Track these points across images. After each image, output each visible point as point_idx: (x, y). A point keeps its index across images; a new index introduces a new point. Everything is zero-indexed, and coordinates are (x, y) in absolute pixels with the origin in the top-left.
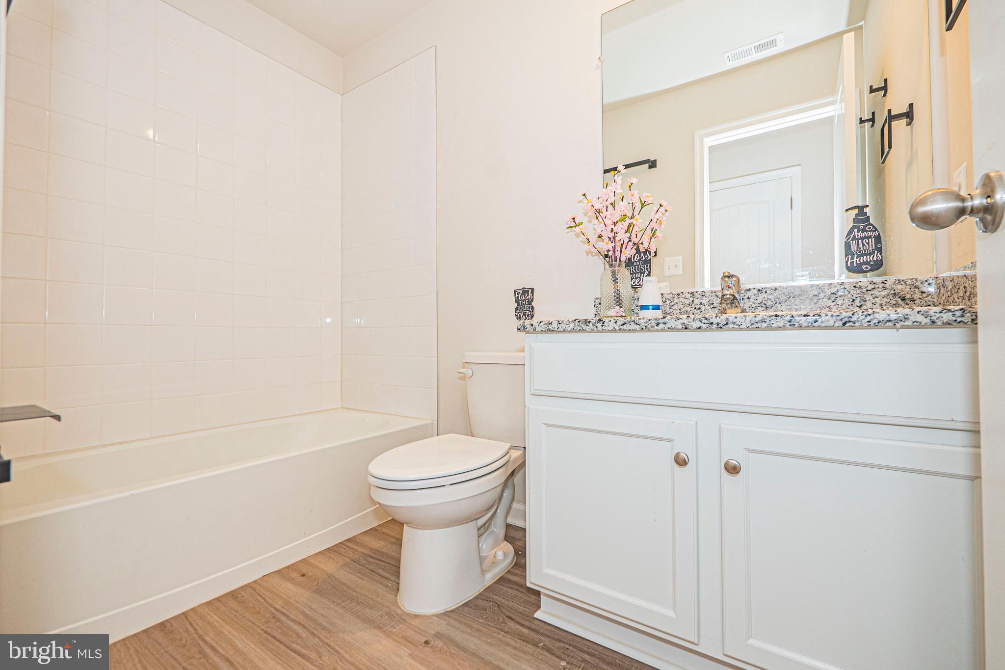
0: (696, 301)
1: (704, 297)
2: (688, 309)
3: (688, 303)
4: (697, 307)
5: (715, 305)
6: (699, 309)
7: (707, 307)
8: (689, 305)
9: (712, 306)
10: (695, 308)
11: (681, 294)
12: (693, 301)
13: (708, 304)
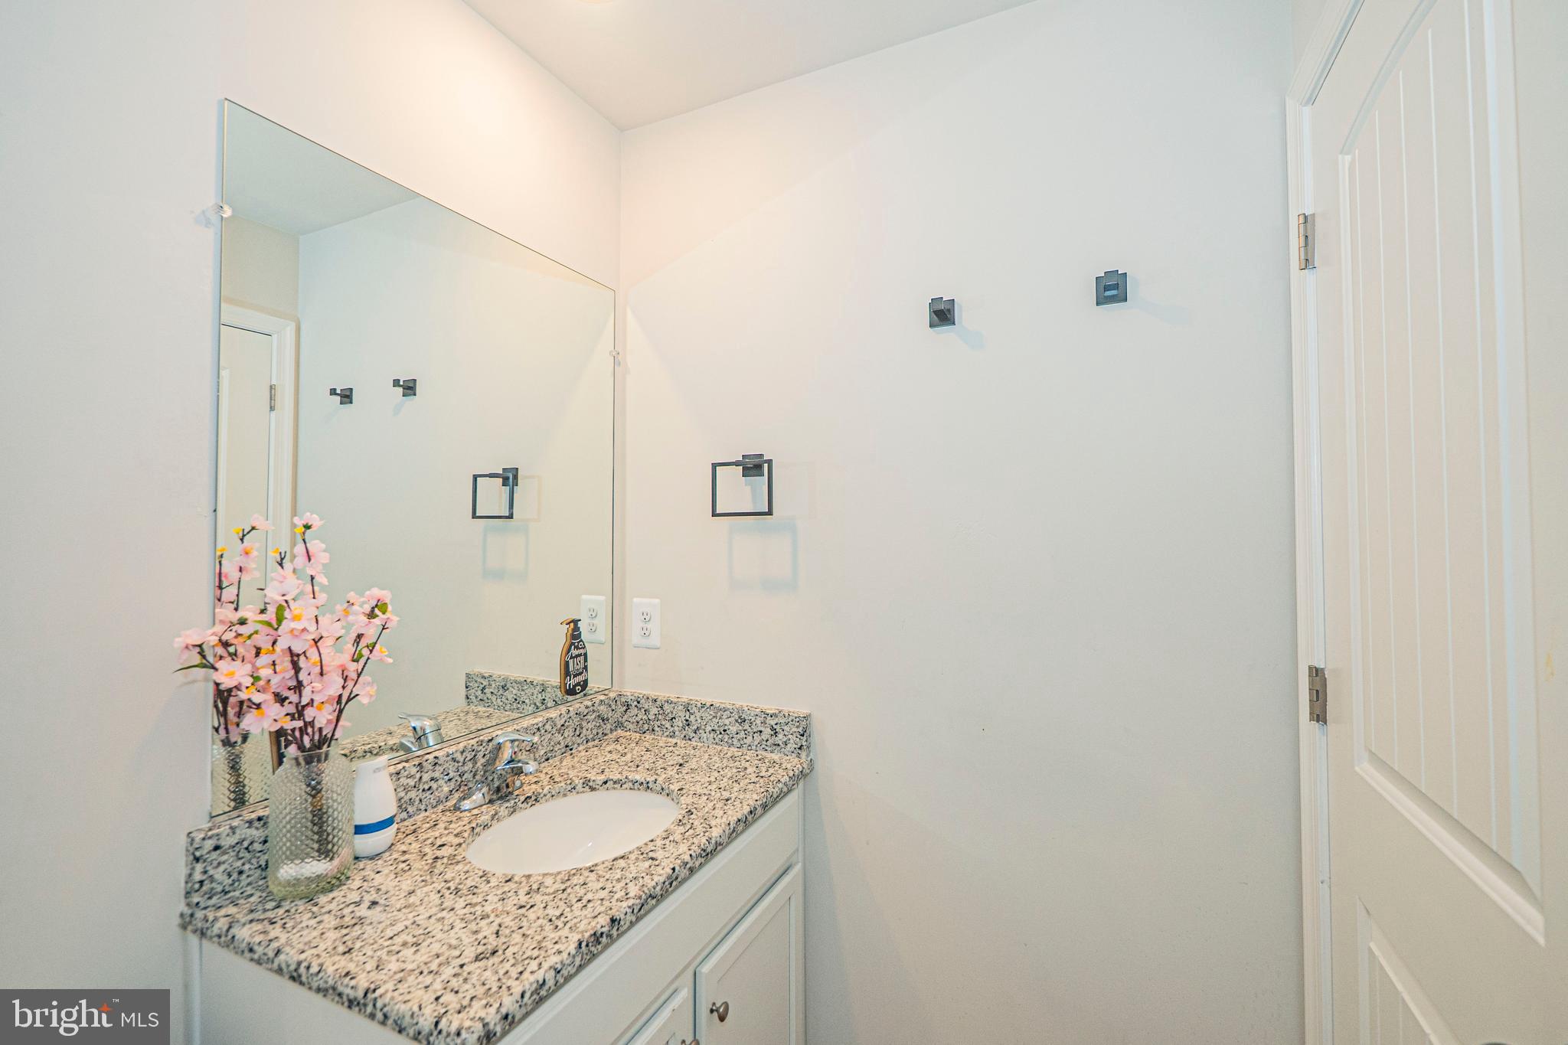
0: (426, 777)
1: (437, 767)
2: (413, 794)
3: (413, 784)
4: (427, 787)
5: (452, 775)
6: (430, 788)
7: (441, 782)
8: (415, 787)
9: (447, 778)
10: (424, 790)
11: (403, 771)
12: (421, 778)
13: (442, 776)
